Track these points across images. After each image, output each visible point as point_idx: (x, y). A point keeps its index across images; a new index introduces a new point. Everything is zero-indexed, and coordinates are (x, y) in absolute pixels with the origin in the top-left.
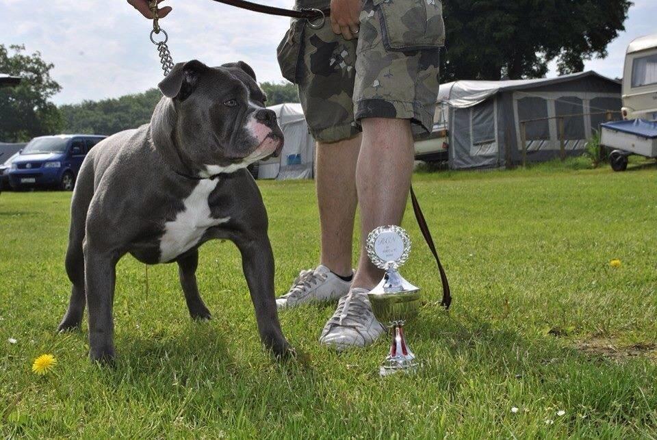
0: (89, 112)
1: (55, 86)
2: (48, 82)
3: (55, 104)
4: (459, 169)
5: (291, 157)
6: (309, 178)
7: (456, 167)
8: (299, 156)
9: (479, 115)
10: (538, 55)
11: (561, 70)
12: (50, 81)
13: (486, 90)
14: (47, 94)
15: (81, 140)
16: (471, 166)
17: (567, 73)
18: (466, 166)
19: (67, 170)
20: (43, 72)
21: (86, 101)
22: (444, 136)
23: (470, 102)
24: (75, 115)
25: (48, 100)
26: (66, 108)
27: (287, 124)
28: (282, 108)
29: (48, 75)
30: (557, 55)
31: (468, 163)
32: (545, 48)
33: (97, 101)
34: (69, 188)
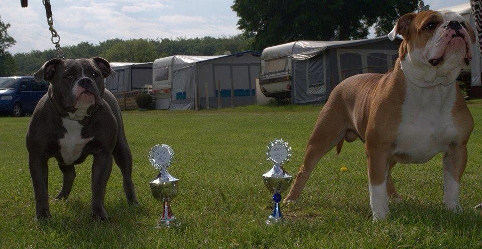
0: (36, 59)
1: (11, 40)
2: (6, 37)
3: (10, 53)
4: (299, 104)
5: (179, 94)
6: (192, 109)
7: (297, 102)
8: (185, 93)
9: (313, 65)
10: (362, 21)
11: (378, 33)
12: (7, 37)
13: (318, 48)
14: (5, 45)
15: (27, 80)
16: (307, 101)
17: (383, 35)
18: (303, 102)
19: (17, 102)
20: (3, 30)
21: (34, 51)
22: (288, 80)
23: (306, 56)
24: (26, 61)
25: (6, 50)
26: (19, 56)
27: (177, 70)
28: (173, 58)
29: (6, 32)
30: (375, 22)
31: (304, 99)
32: (366, 17)
33: (42, 50)
34: (18, 114)
